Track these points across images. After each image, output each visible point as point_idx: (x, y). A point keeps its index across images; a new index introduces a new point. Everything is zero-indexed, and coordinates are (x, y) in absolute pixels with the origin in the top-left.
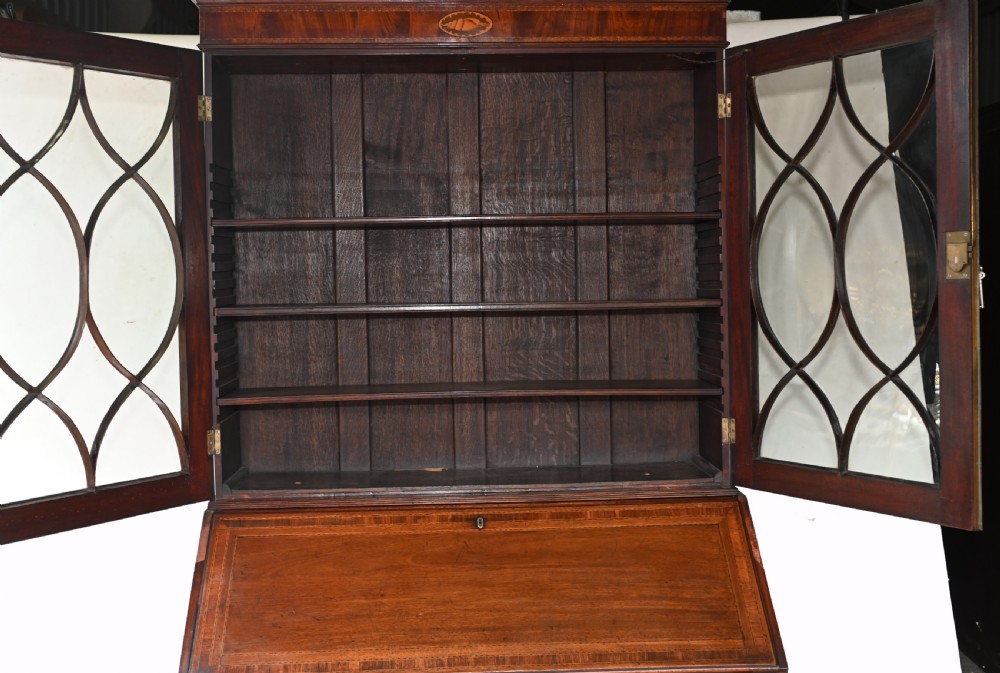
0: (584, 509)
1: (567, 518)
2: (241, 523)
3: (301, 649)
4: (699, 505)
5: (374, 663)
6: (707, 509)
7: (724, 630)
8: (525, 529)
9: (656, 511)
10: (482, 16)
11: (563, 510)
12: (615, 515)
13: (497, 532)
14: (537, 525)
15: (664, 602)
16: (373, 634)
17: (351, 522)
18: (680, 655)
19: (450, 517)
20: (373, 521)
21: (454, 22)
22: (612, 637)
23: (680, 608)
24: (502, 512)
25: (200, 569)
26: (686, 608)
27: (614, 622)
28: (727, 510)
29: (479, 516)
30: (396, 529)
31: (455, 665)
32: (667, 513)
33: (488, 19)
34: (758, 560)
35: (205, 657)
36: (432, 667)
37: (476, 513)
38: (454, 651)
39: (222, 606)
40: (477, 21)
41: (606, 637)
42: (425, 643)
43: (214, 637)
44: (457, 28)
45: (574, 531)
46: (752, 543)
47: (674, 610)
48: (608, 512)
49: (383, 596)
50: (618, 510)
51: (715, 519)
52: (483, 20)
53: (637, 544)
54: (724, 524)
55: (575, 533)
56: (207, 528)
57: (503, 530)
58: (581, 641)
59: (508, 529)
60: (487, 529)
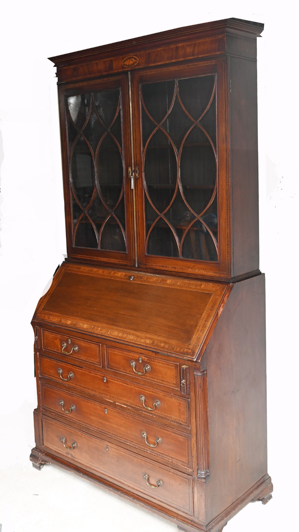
2: (68, 267)
4: (211, 284)
6: (213, 287)
7: (185, 339)
10: (135, 57)
14: (149, 283)
15: (171, 322)
17: (96, 271)
19: (124, 274)
20: (102, 272)
21: (127, 61)
22: (145, 332)
26: (177, 326)
28: (220, 288)
33: (137, 58)
38: (97, 324)
40: (133, 60)
41: (143, 331)
44: (128, 64)
46: (222, 305)
47: (173, 327)
49: (89, 300)
50: (180, 281)
51: (213, 291)
52: (135, 59)
54: (215, 294)
55: (159, 288)
57: (137, 282)
60: (132, 281)
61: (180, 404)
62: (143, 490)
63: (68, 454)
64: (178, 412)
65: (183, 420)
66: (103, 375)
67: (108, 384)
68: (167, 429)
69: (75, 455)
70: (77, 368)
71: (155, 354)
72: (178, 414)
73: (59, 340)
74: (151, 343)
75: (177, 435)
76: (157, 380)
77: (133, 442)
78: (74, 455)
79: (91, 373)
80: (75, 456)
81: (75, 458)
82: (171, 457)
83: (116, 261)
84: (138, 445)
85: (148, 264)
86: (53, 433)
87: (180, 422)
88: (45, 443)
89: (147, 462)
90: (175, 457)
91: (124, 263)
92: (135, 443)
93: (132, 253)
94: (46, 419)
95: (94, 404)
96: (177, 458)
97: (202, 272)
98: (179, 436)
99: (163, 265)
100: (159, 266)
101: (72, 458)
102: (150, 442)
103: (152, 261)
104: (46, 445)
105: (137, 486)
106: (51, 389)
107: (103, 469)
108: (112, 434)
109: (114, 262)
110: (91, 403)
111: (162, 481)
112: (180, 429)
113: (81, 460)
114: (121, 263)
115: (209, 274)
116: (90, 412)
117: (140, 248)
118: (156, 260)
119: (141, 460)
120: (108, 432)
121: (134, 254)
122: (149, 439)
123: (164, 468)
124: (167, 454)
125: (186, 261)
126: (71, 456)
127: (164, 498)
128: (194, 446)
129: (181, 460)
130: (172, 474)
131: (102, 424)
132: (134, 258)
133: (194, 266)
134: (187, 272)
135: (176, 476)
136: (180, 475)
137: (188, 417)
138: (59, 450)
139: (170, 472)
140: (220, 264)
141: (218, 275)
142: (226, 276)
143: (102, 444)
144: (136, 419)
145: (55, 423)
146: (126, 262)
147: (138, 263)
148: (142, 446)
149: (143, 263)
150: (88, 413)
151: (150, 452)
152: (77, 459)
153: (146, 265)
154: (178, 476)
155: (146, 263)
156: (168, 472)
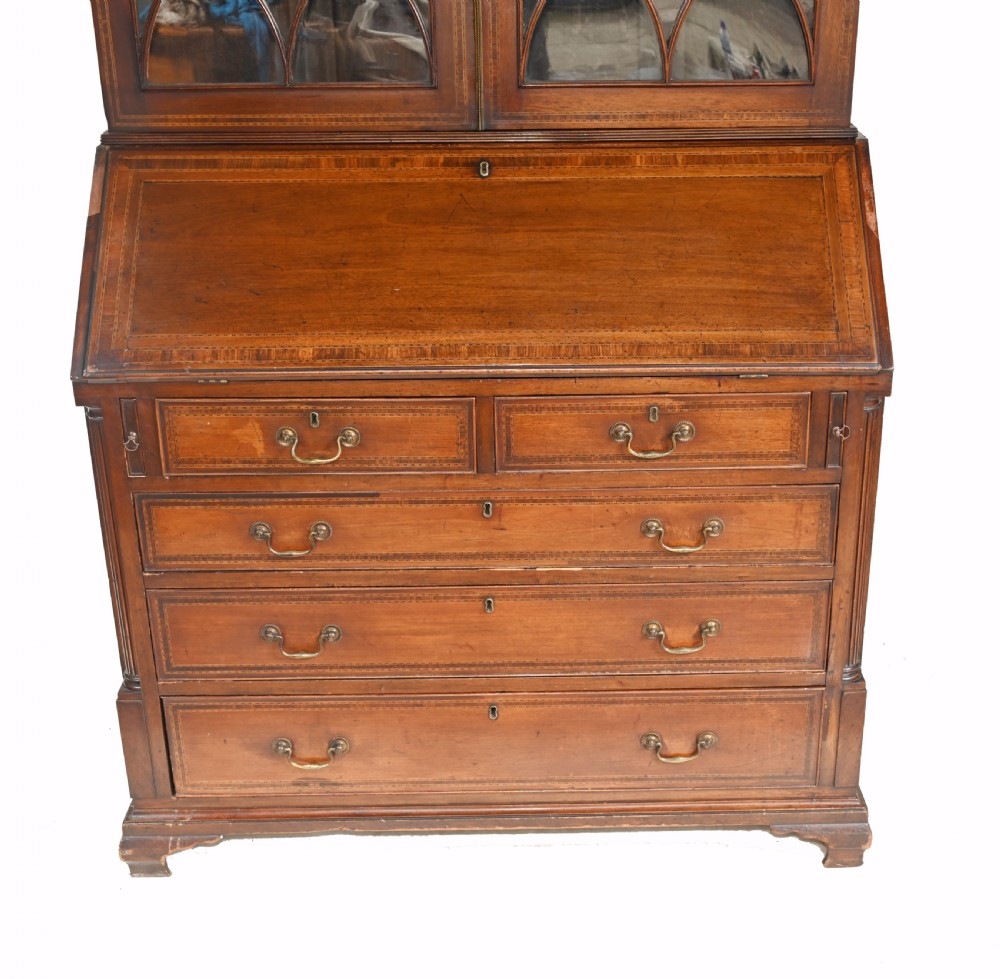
0: (633, 152)
1: (607, 164)
2: (148, 164)
3: (235, 331)
4: (798, 150)
5: (333, 351)
6: (809, 156)
7: (812, 318)
8: (546, 179)
9: (735, 157)
11: (603, 153)
12: (676, 163)
13: (508, 183)
14: (564, 174)
15: (734, 280)
16: (332, 314)
17: (303, 165)
18: (747, 349)
19: (441, 160)
20: (333, 163)
22: (657, 324)
23: (755, 288)
24: (515, 155)
25: (95, 225)
26: (762, 288)
27: (662, 304)
28: (837, 157)
29: (482, 159)
30: (365, 175)
31: (441, 355)
32: (751, 160)
34: (873, 228)
35: (105, 338)
36: (410, 357)
37: (478, 155)
38: (442, 338)
39: (126, 274)
41: (648, 324)
42: (402, 326)
43: (116, 312)
45: (616, 183)
46: (867, 203)
47: (747, 292)
48: (666, 157)
49: (345, 264)
50: (680, 154)
51: (818, 169)
53: (703, 202)
54: (831, 176)
55: (618, 186)
56: (102, 170)
57: (516, 179)
58: (613, 327)
59: (524, 179)
60: (493, 178)
61: (800, 508)
62: (639, 779)
63: (306, 785)
64: (791, 530)
65: (808, 549)
66: (478, 498)
67: (500, 520)
68: (744, 588)
69: (341, 777)
70: (350, 503)
71: (716, 383)
72: (791, 537)
73: (257, 425)
74: (700, 351)
75: (778, 597)
76: (719, 460)
77: (606, 663)
78: (333, 777)
79: (423, 502)
80: (339, 781)
81: (341, 784)
82: (751, 661)
83: (378, 119)
84: (625, 666)
85: (528, 114)
86: (225, 741)
87: (797, 557)
88: (185, 786)
89: (658, 701)
90: (765, 657)
91: (417, 125)
92: (611, 663)
93: (456, 84)
94: (184, 707)
95: (435, 598)
96: (773, 657)
97: (745, 117)
98: (786, 596)
99: (593, 113)
100: (577, 117)
101: (327, 788)
102: (673, 643)
103: (547, 102)
104: (189, 789)
105: (614, 779)
106: (213, 601)
107: (472, 778)
108: (514, 665)
109: (370, 123)
110: (418, 598)
111: (715, 734)
112: (794, 576)
113: (366, 783)
114: (400, 123)
115: (773, 121)
116: (415, 628)
117: (495, 64)
118: (566, 98)
119: (636, 702)
120: (498, 665)
121: (465, 86)
122: (670, 637)
123: (724, 697)
124: (737, 658)
125: (690, 90)
126: (322, 785)
127: (716, 775)
128: (842, 606)
129: (787, 657)
130: (752, 703)
131: (471, 647)
132: (466, 102)
133: (718, 102)
134: (688, 125)
135: (766, 704)
136: (782, 696)
137: (827, 535)
138: (260, 786)
139: (745, 700)
140: (814, 85)
141: (804, 121)
142: (831, 119)
143: (467, 708)
144: (620, 595)
145: (238, 707)
146: (428, 119)
147: (487, 118)
148: (640, 663)
149: (507, 114)
150: (403, 634)
151: (670, 672)
152: (351, 785)
153: (520, 118)
154: (773, 703)
155: (521, 113)
156: (738, 703)
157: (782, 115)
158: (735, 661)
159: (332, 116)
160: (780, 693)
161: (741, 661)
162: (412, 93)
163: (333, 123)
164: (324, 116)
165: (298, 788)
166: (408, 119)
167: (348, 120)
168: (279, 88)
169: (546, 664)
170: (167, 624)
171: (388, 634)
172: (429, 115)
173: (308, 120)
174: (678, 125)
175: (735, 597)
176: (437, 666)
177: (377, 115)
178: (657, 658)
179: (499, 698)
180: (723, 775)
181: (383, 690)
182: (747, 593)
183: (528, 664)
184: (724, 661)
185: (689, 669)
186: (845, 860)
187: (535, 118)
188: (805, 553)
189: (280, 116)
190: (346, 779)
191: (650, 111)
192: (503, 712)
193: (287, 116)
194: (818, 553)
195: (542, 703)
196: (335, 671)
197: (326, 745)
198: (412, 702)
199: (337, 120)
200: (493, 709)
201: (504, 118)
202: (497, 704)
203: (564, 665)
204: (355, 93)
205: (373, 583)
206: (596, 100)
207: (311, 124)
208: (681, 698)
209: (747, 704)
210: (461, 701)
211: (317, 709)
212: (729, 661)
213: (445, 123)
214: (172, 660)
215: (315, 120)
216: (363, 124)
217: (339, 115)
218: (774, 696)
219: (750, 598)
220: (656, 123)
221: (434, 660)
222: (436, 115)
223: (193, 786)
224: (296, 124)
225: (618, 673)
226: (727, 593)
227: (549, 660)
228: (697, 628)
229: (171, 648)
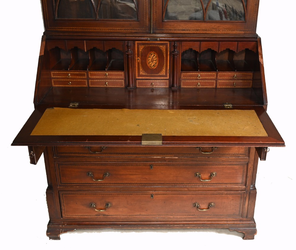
25: (41, 58)
46: (260, 56)
62: (192, 215)
63: (99, 215)
64: (237, 148)
65: (242, 153)
68: (223, 164)
72: (237, 150)
75: (233, 166)
77: (184, 184)
78: (107, 213)
81: (109, 216)
82: (225, 183)
83: (122, 29)
84: (189, 184)
85: (165, 29)
86: (77, 203)
87: (238, 155)
88: (65, 215)
89: (198, 194)
90: (229, 182)
91: (133, 31)
92: (185, 184)
93: (145, 20)
94: (65, 194)
95: (136, 165)
96: (231, 182)
97: (226, 31)
98: (235, 166)
99: (183, 29)
100: (179, 30)
101: (105, 216)
102: (203, 178)
103: (170, 26)
104: (66, 216)
105: (185, 215)
106: (73, 165)
107: (146, 214)
108: (158, 184)
109: (120, 31)
110: (132, 165)
111: (214, 203)
112: (237, 161)
113: (116, 215)
114: (129, 31)
115: (234, 32)
116: (130, 173)
117: (156, 15)
118: (176, 25)
119: (192, 194)
120: (154, 184)
121: (147, 21)
122: (202, 177)
123: (217, 193)
124: (221, 183)
125: (211, 23)
126: (104, 215)
127: (214, 214)
128: (251, 169)
129: (235, 183)
130: (225, 195)
131: (146, 179)
132: (147, 25)
133: (219, 26)
134: (210, 33)
135: (228, 195)
136: (233, 193)
137: (247, 149)
138: (86, 215)
139: (223, 194)
140: (246, 22)
141: (243, 32)
142: (250, 32)
143: (145, 195)
144: (188, 165)
145: (80, 194)
146: (136, 30)
147: (153, 30)
148: (194, 184)
149: (159, 29)
150: (127, 175)
151: (202, 186)
152: (112, 216)
153: (163, 30)
154: (230, 195)
155: (163, 29)
156: (221, 195)
157: (237, 30)
158: (220, 183)
159: (109, 28)
160: (232, 192)
161: (222, 183)
162: (132, 22)
163: (110, 30)
164: (107, 28)
165: (97, 216)
166: (131, 30)
167: (114, 29)
168: (94, 20)
169: (167, 184)
170: (60, 171)
171: (123, 175)
172: (137, 29)
173: (102, 29)
174: (207, 33)
175: (221, 166)
176: (137, 184)
177: (122, 28)
178: (198, 182)
179: (154, 192)
180: (216, 214)
181: (121, 190)
182: (224, 165)
183: (162, 184)
184: (217, 183)
185: (207, 185)
186: (249, 238)
187: (167, 30)
188: (241, 154)
189: (94, 28)
190: (110, 214)
191: (200, 29)
192: (155, 196)
193: (97, 28)
194: (244, 154)
195: (166, 194)
196: (108, 185)
197: (105, 205)
198: (129, 193)
199: (111, 29)
200: (152, 196)
201: (158, 30)
202: (153, 194)
203: (172, 184)
204: (116, 22)
205: (119, 161)
206: (184, 25)
207: (103, 30)
208: (205, 193)
209: (223, 195)
210: (143, 193)
211: (102, 195)
212: (219, 183)
213: (141, 31)
214: (62, 181)
215: (104, 29)
216: (118, 31)
217: (111, 28)
218: (231, 193)
219: (225, 166)
220: (201, 32)
221: (136, 182)
222: (139, 29)
223: (67, 215)
224: (99, 30)
225: (187, 186)
226: (218, 165)
227: (168, 182)
228: (210, 174)
229: (61, 178)
